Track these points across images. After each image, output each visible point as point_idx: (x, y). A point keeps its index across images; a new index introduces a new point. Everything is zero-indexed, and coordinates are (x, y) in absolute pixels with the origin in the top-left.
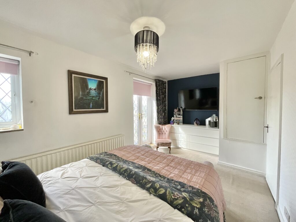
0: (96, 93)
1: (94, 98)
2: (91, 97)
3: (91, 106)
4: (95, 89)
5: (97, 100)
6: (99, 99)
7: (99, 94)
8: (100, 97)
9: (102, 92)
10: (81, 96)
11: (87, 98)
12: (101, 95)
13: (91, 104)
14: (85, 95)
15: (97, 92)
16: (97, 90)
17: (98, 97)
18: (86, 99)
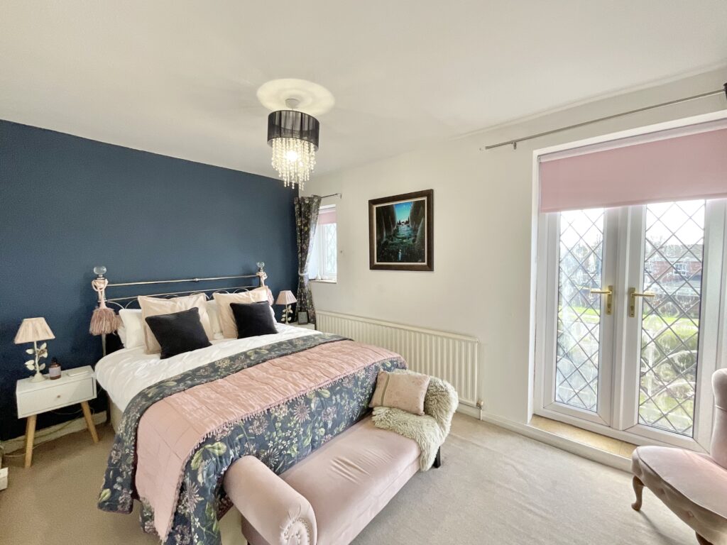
0: (409, 229)
1: (404, 241)
2: (399, 238)
3: (400, 256)
4: (407, 222)
5: (411, 243)
6: (414, 241)
7: (415, 230)
8: (416, 236)
9: (421, 226)
10: (385, 240)
11: (395, 242)
12: (418, 234)
13: (400, 253)
14: (390, 236)
15: (411, 226)
16: (410, 223)
17: (413, 238)
18: (393, 244)
